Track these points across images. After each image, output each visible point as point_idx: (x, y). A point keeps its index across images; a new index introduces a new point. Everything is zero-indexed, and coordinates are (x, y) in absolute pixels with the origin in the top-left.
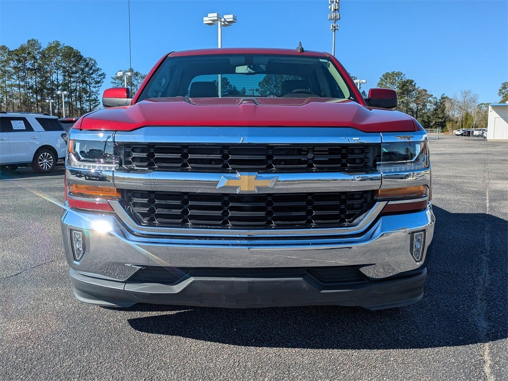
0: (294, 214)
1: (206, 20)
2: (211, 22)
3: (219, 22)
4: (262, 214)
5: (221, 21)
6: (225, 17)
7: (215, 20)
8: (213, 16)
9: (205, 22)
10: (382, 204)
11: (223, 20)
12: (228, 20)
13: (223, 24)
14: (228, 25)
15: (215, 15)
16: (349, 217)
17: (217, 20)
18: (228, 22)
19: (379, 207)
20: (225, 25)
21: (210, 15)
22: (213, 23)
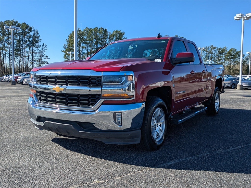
0: (74, 101)
1: (235, 18)
2: (238, 18)
3: (243, 18)
4: (65, 101)
5: (244, 18)
6: (246, 15)
7: (240, 17)
8: (239, 15)
9: (234, 19)
10: (103, 100)
11: (245, 16)
12: (248, 16)
13: (245, 18)
14: (249, 19)
15: (240, 14)
16: (92, 104)
17: (241, 17)
18: (249, 17)
19: (101, 101)
20: (247, 19)
21: (237, 15)
22: (239, 19)
